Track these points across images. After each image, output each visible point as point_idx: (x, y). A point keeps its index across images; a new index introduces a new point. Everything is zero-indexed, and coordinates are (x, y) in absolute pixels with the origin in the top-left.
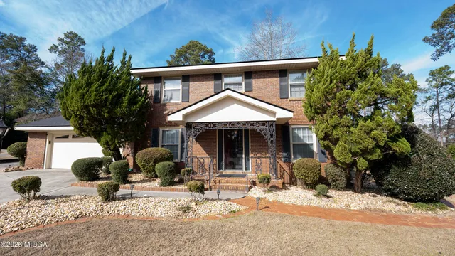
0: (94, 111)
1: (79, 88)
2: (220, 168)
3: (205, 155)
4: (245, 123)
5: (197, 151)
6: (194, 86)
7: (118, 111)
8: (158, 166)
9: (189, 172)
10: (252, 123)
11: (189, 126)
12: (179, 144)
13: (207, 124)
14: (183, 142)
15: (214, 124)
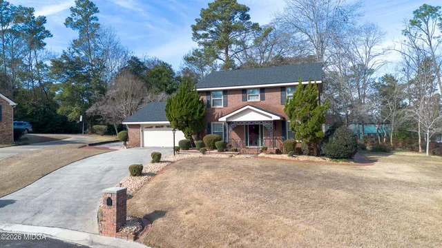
0: (185, 118)
1: (178, 108)
2: (247, 145)
3: (238, 137)
4: (257, 122)
5: (234, 136)
6: (230, 97)
7: (195, 117)
8: (217, 143)
9: (231, 146)
10: (261, 122)
11: (229, 123)
12: (223, 131)
13: (238, 122)
14: (225, 130)
15: (242, 122)
